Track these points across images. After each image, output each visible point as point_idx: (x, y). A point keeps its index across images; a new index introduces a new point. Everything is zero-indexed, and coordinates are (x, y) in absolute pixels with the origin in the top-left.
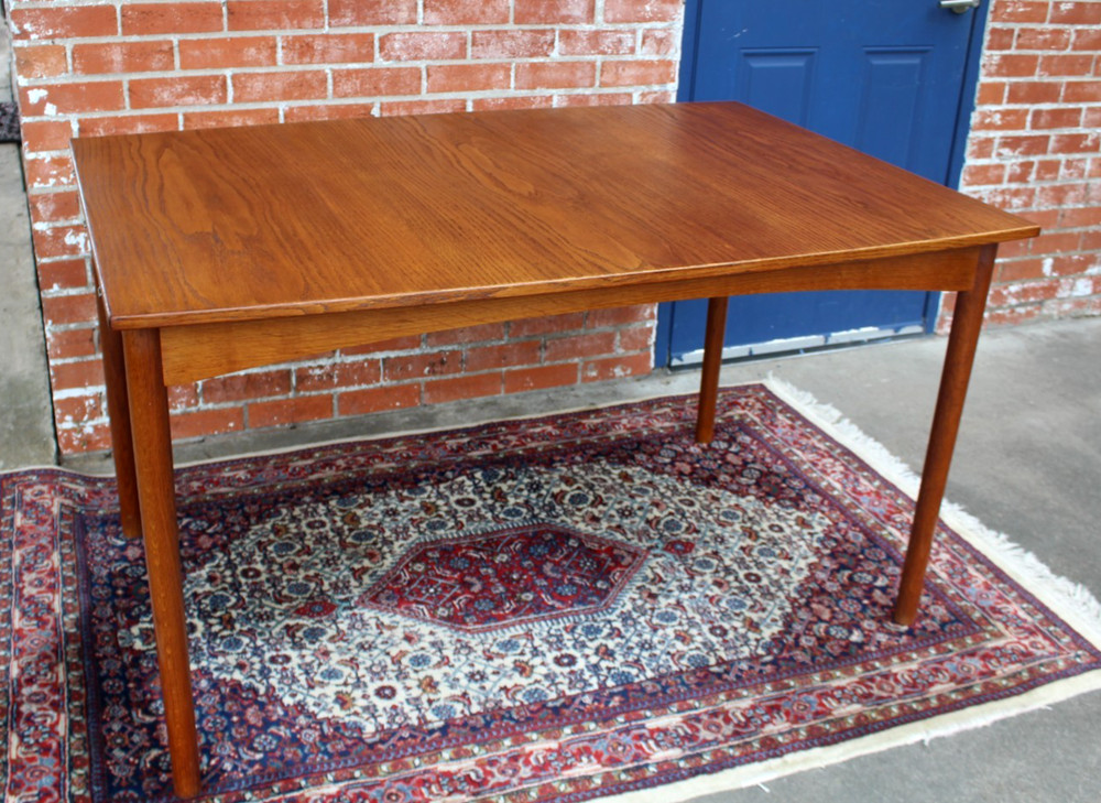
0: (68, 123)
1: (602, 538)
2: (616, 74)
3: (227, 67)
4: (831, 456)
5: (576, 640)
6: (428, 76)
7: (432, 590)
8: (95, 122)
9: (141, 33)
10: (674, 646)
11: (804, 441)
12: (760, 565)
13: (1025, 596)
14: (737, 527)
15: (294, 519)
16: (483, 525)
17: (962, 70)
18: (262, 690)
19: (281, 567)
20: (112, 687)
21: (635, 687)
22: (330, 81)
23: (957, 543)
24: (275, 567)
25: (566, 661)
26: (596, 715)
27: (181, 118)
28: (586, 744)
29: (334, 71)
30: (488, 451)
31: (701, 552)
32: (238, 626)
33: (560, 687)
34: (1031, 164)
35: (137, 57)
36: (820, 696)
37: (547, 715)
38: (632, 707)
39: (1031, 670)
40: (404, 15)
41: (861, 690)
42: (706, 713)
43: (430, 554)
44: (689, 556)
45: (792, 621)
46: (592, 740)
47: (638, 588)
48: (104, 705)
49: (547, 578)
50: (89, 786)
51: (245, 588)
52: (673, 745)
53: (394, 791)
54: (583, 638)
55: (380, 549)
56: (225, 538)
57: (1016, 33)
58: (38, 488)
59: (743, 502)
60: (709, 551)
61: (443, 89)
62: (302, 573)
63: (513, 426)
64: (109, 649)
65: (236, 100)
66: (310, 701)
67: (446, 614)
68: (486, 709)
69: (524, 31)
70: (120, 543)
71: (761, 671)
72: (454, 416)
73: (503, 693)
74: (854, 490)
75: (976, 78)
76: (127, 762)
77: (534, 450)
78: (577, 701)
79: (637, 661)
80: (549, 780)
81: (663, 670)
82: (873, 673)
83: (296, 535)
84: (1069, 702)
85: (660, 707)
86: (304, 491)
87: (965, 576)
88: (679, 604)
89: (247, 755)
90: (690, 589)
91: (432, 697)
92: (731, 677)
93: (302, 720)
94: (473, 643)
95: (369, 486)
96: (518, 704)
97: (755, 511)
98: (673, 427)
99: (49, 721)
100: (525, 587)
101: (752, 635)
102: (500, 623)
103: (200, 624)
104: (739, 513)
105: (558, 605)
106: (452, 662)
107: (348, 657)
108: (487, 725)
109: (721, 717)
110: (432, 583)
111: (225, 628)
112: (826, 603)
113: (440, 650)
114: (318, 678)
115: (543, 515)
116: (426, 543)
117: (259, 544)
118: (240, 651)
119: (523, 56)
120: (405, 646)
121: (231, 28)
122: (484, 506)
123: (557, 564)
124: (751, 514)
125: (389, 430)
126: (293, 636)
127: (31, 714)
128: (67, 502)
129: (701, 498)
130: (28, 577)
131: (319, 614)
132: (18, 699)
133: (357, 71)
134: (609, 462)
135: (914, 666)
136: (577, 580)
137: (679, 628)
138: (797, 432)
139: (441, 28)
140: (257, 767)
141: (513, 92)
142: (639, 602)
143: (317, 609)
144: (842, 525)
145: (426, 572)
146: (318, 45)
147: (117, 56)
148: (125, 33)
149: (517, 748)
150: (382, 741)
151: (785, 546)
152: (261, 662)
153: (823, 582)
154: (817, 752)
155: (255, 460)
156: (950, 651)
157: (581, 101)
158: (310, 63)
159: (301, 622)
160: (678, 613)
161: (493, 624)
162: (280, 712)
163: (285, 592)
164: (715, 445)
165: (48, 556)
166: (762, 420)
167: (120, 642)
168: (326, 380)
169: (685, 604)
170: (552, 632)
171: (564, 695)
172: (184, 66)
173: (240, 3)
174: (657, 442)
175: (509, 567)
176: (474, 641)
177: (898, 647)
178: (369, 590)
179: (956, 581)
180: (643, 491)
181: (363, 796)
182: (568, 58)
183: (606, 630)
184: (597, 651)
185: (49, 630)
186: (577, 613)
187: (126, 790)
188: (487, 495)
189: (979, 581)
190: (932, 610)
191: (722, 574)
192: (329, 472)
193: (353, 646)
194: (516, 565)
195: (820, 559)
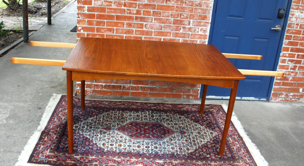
0: (85, 34)
1: (168, 128)
2: (194, 36)
3: (115, 27)
5: (152, 144)
6: (154, 33)
8: (90, 34)
9: (99, 19)
10: (170, 149)
11: (223, 118)
12: (197, 139)
13: (251, 157)
14: (197, 131)
15: (112, 113)
16: (146, 121)
17: (278, 43)
18: (91, 139)
19: (105, 121)
21: (158, 155)
22: (134, 32)
23: (243, 144)
24: (104, 120)
25: (148, 147)
26: (147, 157)
27: (105, 35)
28: (142, 161)
29: (135, 30)
30: (155, 108)
31: (187, 134)
32: (92, 129)
33: (144, 151)
34: (297, 66)
35: (98, 23)
36: (193, 164)
37: (138, 155)
38: (155, 158)
40: (150, 21)
42: (168, 162)
43: (133, 124)
44: (184, 134)
45: (197, 150)
46: (144, 161)
47: (170, 138)
48: (63, 136)
49: (153, 132)
50: (55, 147)
51: (97, 123)
53: (104, 160)
55: (125, 121)
56: (98, 114)
57: (293, 36)
59: (201, 127)
60: (188, 134)
61: (157, 36)
62: (108, 122)
63: (163, 104)
65: (116, 33)
66: (98, 143)
67: (130, 135)
68: (128, 152)
69: (175, 26)
70: (79, 111)
71: (184, 158)
72: (153, 100)
73: (133, 150)
75: (282, 45)
76: (63, 145)
77: (165, 109)
78: (145, 154)
79: (161, 150)
80: (132, 165)
81: (165, 153)
82: (207, 163)
83: (111, 116)
85: (160, 159)
86: (116, 108)
87: (240, 150)
88: (176, 143)
89: (83, 149)
90: (180, 140)
91: (120, 147)
92: (178, 157)
93: (95, 146)
95: (129, 110)
96: (134, 152)
97: (203, 129)
98: (196, 110)
99: (53, 136)
100: (148, 133)
101: (187, 151)
103: (86, 127)
104: (199, 129)
105: (152, 137)
106: (126, 143)
107: (108, 138)
108: (126, 154)
109: (171, 163)
110: (131, 129)
111: (90, 128)
112: (206, 149)
113: (125, 140)
114: (101, 140)
115: (159, 121)
116: (134, 122)
117: (103, 116)
118: (90, 133)
119: (174, 31)
120: (120, 138)
121: (116, 20)
122: (149, 118)
123: (156, 130)
124: (202, 129)
125: (139, 101)
126: (101, 132)
127: (51, 134)
128: (73, 102)
129: (193, 124)
130: (60, 113)
131: (107, 130)
133: (140, 30)
134: (179, 114)
135: (216, 164)
136: (159, 134)
137: (173, 146)
138: (223, 116)
139: (157, 24)
140: (83, 151)
141: (171, 38)
142: (168, 140)
143: (108, 129)
144: (220, 135)
145: (131, 127)
146: (133, 25)
147: (95, 23)
148: (97, 19)
149: (130, 159)
150: (107, 152)
151: (205, 137)
152: (93, 135)
153: (208, 145)
155: (110, 101)
156: (226, 163)
157: (186, 41)
158: (131, 28)
159: (104, 130)
160: (174, 144)
161: (138, 138)
162: (92, 144)
163: (104, 125)
164: (203, 115)
165: (65, 110)
166: (216, 112)
168: (128, 89)
169: (177, 143)
170: (148, 142)
172: (107, 26)
173: (118, 15)
174: (191, 112)
175: (147, 129)
176: (132, 140)
177: (216, 160)
178: (119, 128)
179: (237, 151)
180: (182, 121)
181: (98, 160)
182: (184, 32)
183: (158, 144)
184: (154, 147)
185: (60, 122)
186: (155, 140)
187: (60, 149)
188: (150, 116)
189: (242, 152)
190: (228, 155)
191: (188, 139)
192: (123, 106)
193: (110, 136)
194: (148, 129)
195: (210, 141)
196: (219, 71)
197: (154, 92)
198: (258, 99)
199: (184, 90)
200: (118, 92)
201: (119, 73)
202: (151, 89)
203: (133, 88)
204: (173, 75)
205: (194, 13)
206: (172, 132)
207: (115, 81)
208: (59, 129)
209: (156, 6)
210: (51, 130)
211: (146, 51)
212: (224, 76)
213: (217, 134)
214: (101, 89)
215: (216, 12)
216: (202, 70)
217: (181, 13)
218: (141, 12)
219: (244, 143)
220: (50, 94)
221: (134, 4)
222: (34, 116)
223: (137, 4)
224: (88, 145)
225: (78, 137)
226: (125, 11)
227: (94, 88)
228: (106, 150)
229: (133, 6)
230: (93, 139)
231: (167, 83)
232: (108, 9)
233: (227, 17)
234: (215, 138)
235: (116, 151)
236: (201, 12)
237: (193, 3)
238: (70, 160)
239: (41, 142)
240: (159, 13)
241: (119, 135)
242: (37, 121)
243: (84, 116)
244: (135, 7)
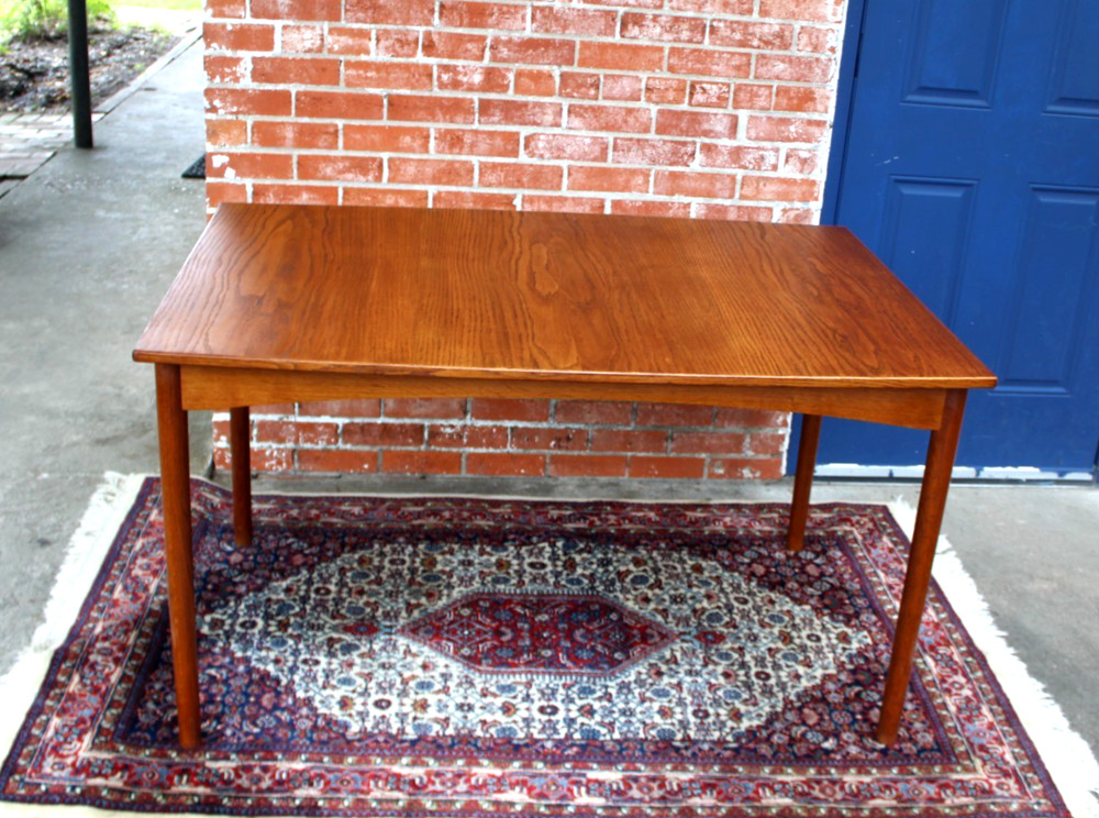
0: (244, 186)
1: (642, 618)
2: (757, 188)
3: (384, 150)
5: (567, 696)
6: (569, 174)
7: (466, 632)
8: (266, 188)
9: (311, 115)
10: (652, 717)
11: (893, 565)
12: (776, 667)
13: (1024, 742)
14: (776, 631)
15: (382, 554)
16: (542, 587)
18: (284, 681)
19: (350, 593)
21: (597, 744)
22: (477, 172)
23: (988, 683)
24: (345, 590)
25: (549, 710)
26: (549, 758)
27: (340, 192)
28: (526, 778)
29: (481, 163)
30: (582, 525)
31: (729, 645)
32: (290, 630)
33: (532, 730)
35: (306, 136)
36: (759, 785)
37: (505, 748)
38: (584, 759)
39: (979, 806)
40: (549, 118)
41: (802, 789)
42: (646, 777)
43: (481, 603)
44: (715, 646)
45: (777, 719)
46: (534, 776)
47: (651, 665)
48: (156, 667)
49: (573, 641)
50: (116, 723)
51: (312, 602)
52: (601, 795)
53: (348, 778)
54: (575, 696)
55: (440, 592)
56: (316, 559)
59: (797, 609)
60: (736, 646)
61: (583, 188)
62: (365, 598)
63: (617, 507)
65: (391, 180)
66: (318, 698)
67: (467, 654)
68: (458, 735)
69: (665, 142)
70: (229, 548)
71: (718, 755)
72: (572, 489)
73: (480, 726)
76: (155, 713)
77: (626, 531)
78: (539, 744)
79: (611, 724)
80: (477, 798)
81: (630, 735)
82: (823, 777)
83: (375, 567)
85: (609, 764)
86: (401, 532)
87: (975, 713)
88: (679, 686)
89: (247, 727)
90: (698, 673)
91: (419, 715)
92: (688, 753)
93: (305, 711)
95: (460, 538)
96: (488, 736)
97: (803, 620)
98: (771, 532)
99: (107, 670)
100: (550, 645)
101: (730, 723)
102: (510, 670)
103: (260, 623)
104: (787, 618)
105: (569, 664)
106: (451, 691)
107: (366, 671)
108: (451, 747)
109: (658, 783)
110: (469, 626)
111: (279, 630)
112: (820, 711)
113: (446, 681)
114: (334, 682)
115: (601, 588)
116: (483, 593)
117: (342, 569)
118: (282, 650)
119: (663, 164)
120: (419, 672)
121: (391, 117)
122: (551, 572)
123: (589, 631)
124: (797, 621)
125: (507, 493)
126: (330, 646)
127: (95, 663)
128: (200, 508)
129: (758, 599)
130: (140, 561)
131: (361, 633)
132: (90, 650)
133: (502, 165)
134: (690, 553)
135: (866, 779)
136: (599, 648)
137: (666, 704)
138: (894, 555)
139: (584, 133)
140: (251, 738)
141: (650, 196)
142: (643, 677)
143: (362, 629)
144: (882, 647)
145: (469, 617)
146: (468, 139)
147: (289, 134)
148: (298, 115)
149: (466, 769)
150: (360, 740)
151: (812, 655)
152: (295, 662)
153: (829, 692)
155: (374, 501)
156: (913, 774)
157: (719, 211)
158: (460, 153)
160: (673, 692)
161: (503, 669)
162: (290, 701)
163: (343, 611)
164: (802, 555)
166: (864, 538)
168: (456, 439)
169: (685, 686)
170: (551, 686)
171: (531, 738)
172: (346, 147)
173: (399, 96)
174: (746, 543)
175: (545, 626)
176: (478, 680)
177: (863, 761)
178: (414, 622)
179: (961, 716)
180: (706, 583)
181: (322, 776)
182: (708, 170)
183: (599, 694)
184: (581, 709)
185: (138, 605)
186: (582, 675)
187: (143, 731)
188: (559, 563)
189: (986, 721)
190: (919, 736)
191: (736, 667)
192: (432, 520)
193: (375, 664)
194: (551, 626)
195: (839, 672)
196: (872, 348)
197: (576, 453)
198: (1053, 476)
199: (714, 442)
200: (410, 455)
201: (403, 369)
202: (563, 438)
203: (476, 437)
204: (659, 371)
205: (756, 77)
206: (663, 636)
207: (391, 404)
208: (133, 635)
209: (578, 47)
210: (99, 645)
211: (530, 262)
212: (896, 373)
213: (869, 641)
214: (329, 442)
215: (856, 75)
216: (793, 344)
217: (694, 78)
218: (504, 77)
219: (991, 678)
220: (92, 472)
221: (472, 39)
222: (15, 580)
223: (488, 42)
224: (269, 707)
225: (224, 672)
226: (430, 76)
227: (297, 441)
228: (355, 728)
229: (467, 50)
230: (297, 678)
231: (635, 411)
232: (349, 65)
233: (910, 98)
234: (862, 661)
235: (402, 731)
236: (787, 75)
237: (751, 30)
238: (188, 781)
239: (49, 703)
240: (589, 81)
241: (415, 655)
242: (32, 601)
243: (251, 571)
244: (478, 53)
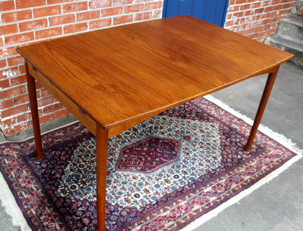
1: (167, 139)
2: (149, 6)
3: (47, 15)
4: (210, 105)
5: (176, 170)
6: (102, 12)
7: (133, 162)
8: (9, 37)
9: (22, 8)
10: (200, 167)
11: (202, 102)
12: (208, 140)
13: (271, 139)
14: (198, 130)
16: (135, 140)
19: (89, 162)
20: (63, 210)
21: (196, 181)
22: (76, 17)
24: (87, 163)
25: (176, 177)
26: (191, 191)
27: (35, 33)
28: (193, 200)
29: (77, 14)
31: (193, 139)
32: (87, 184)
33: (179, 185)
34: (239, 19)
35: (21, 16)
36: (239, 175)
37: (180, 193)
38: (198, 187)
39: (281, 159)
41: (247, 172)
42: (216, 185)
44: (191, 140)
45: (223, 155)
46: (194, 198)
47: (183, 152)
48: (64, 217)
49: (159, 153)
51: (82, 171)
52: (213, 196)
53: (154, 224)
55: (113, 152)
56: (68, 156)
58: (6, 149)
59: (195, 122)
60: (195, 138)
61: (106, 16)
62: (95, 163)
64: (55, 198)
65: (50, 25)
66: (119, 203)
67: (140, 169)
68: (164, 195)
70: (39, 163)
71: (223, 171)
73: (166, 189)
74: (220, 115)
78: (185, 188)
79: (193, 173)
80: (190, 213)
81: (200, 175)
82: (248, 166)
83: (87, 151)
84: (291, 166)
85: (205, 186)
86: (82, 137)
88: (195, 155)
89: (112, 223)
90: (196, 150)
91: (149, 194)
92: (217, 174)
94: (151, 176)
96: (171, 192)
97: (200, 124)
100: (156, 156)
101: (216, 161)
102: (155, 169)
103: (76, 185)
104: (196, 126)
105: (166, 161)
106: (149, 183)
107: (121, 187)
108: (167, 199)
109: (220, 185)
110: (132, 160)
111: (84, 185)
112: (228, 148)
113: (144, 180)
114: (117, 195)
115: (149, 134)
116: (124, 148)
117: (79, 156)
118: (92, 191)
119: (126, 4)
120: (134, 181)
121: (48, 3)
122: (133, 134)
123: (160, 148)
127: (47, 225)
128: (17, 152)
129: (185, 123)
130: (20, 180)
131: (107, 175)
132: (41, 221)
133: (83, 13)
135: (255, 163)
136: (167, 152)
137: (198, 162)
140: (116, 226)
141: (123, 15)
142: (186, 156)
144: (222, 125)
145: (128, 157)
146: (72, 6)
147: (15, 16)
148: (17, 9)
149: (178, 205)
150: (143, 210)
151: (211, 134)
153: (225, 143)
154: (246, 190)
155: (63, 129)
156: (261, 157)
157: (140, 15)
158: (71, 12)
160: (196, 158)
161: (153, 169)
162: (113, 208)
163: (94, 170)
164: (181, 106)
165: (22, 172)
167: (57, 195)
169: (197, 154)
170: (169, 169)
171: (181, 187)
172: (35, 17)
175: (148, 151)
177: (250, 158)
178: (116, 165)
180: (171, 123)
182: (137, 3)
183: (182, 166)
184: (183, 173)
185: (36, 197)
186: (172, 162)
189: (260, 137)
190: (252, 146)
191: (201, 144)
193: (121, 183)
194: (150, 150)
195: (221, 136)
200: (63, 111)
206: (177, 142)
213: (218, 125)
227: (30, 118)
234: (222, 131)
241: (128, 176)
243: (53, 168)
